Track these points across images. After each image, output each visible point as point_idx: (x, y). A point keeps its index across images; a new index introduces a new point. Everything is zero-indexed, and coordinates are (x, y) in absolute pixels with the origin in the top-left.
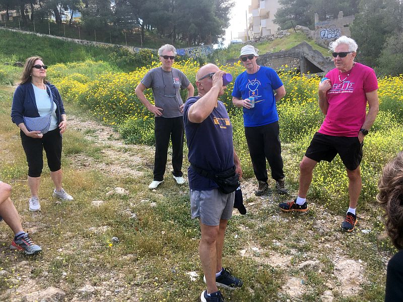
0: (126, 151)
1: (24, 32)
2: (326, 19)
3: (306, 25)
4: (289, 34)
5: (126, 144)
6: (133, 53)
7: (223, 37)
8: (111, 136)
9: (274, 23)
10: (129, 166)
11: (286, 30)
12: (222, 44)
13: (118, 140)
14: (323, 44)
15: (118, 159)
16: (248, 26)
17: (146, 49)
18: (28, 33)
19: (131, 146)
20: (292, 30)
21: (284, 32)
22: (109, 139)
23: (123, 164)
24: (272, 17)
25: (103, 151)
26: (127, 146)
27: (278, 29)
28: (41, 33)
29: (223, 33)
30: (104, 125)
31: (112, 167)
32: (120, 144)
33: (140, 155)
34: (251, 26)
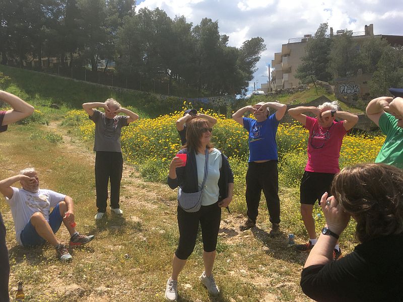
0: (144, 187)
1: (63, 78)
2: (346, 75)
3: (325, 80)
4: (309, 88)
5: (145, 181)
6: (160, 100)
7: (246, 88)
8: (132, 174)
9: (296, 77)
10: (145, 200)
12: (244, 94)
13: (138, 177)
14: (342, 98)
15: (137, 194)
16: (271, 78)
19: (149, 183)
20: (312, 84)
21: (305, 86)
22: (130, 176)
23: (140, 198)
24: (294, 72)
25: (125, 186)
26: (145, 184)
27: (299, 83)
28: (77, 79)
29: (247, 85)
30: (127, 164)
31: (131, 201)
34: (274, 79)
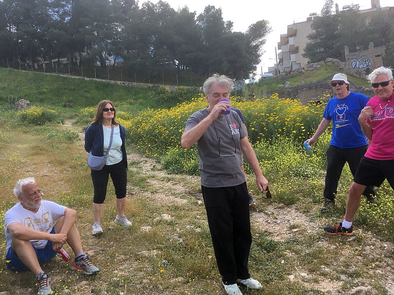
0: (169, 180)
1: (73, 77)
2: (356, 51)
3: (336, 57)
4: (319, 66)
5: (169, 174)
6: (169, 91)
7: (255, 72)
8: (154, 166)
9: (304, 57)
10: (173, 194)
11: (317, 63)
12: (253, 79)
13: (160, 170)
14: (355, 74)
15: (162, 188)
16: (278, 60)
17: (181, 87)
18: (76, 77)
19: (173, 176)
20: (322, 62)
21: (315, 65)
22: (152, 169)
23: (167, 192)
24: (302, 51)
25: (148, 181)
26: (169, 176)
27: (308, 62)
28: (88, 77)
29: (255, 69)
30: (147, 157)
31: (157, 196)
32: (163, 174)
33: (182, 184)
34: (281, 61)
